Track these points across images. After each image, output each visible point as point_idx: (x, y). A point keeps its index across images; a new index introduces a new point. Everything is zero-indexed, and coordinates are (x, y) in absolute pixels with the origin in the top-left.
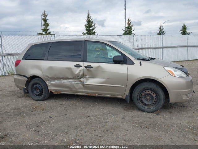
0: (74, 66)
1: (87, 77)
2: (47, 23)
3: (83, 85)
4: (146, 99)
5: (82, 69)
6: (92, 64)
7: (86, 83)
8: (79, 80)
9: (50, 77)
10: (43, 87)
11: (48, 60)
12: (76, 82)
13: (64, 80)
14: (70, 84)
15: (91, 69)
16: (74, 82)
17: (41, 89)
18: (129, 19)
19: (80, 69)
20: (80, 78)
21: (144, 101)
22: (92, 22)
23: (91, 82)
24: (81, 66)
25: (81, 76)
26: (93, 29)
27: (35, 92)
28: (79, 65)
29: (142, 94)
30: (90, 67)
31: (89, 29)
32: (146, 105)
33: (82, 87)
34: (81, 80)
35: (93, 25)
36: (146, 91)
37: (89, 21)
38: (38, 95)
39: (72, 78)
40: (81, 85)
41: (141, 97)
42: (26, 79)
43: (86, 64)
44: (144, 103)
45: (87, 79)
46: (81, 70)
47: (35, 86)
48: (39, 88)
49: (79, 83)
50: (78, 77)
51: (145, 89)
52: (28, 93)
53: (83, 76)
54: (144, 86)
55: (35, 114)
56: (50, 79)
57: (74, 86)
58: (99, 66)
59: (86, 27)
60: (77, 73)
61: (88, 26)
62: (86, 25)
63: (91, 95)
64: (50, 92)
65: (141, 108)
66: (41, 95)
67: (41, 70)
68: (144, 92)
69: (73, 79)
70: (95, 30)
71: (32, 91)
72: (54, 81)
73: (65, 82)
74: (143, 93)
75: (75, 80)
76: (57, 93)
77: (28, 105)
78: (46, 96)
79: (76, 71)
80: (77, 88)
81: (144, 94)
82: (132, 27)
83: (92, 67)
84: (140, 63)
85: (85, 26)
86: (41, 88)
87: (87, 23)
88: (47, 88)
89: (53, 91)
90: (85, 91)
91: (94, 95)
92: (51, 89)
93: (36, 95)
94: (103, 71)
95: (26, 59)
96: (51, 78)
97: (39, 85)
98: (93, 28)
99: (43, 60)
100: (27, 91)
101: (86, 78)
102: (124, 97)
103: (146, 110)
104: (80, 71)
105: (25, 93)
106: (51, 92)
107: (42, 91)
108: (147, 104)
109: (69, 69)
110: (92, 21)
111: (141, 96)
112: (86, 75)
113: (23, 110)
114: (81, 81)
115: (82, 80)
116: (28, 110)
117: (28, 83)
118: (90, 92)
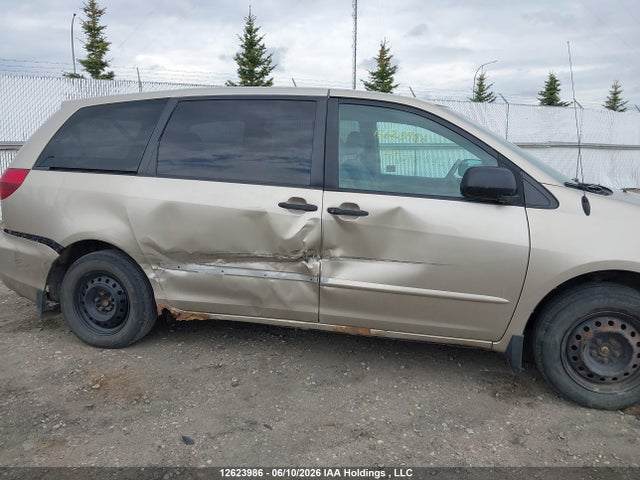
0: (282, 205)
1: (338, 253)
2: (102, 41)
3: (318, 286)
4: (595, 352)
5: (315, 219)
6: (364, 201)
7: (331, 281)
8: (299, 265)
9: (167, 247)
10: (130, 290)
11: (157, 174)
12: (284, 275)
13: (227, 265)
14: (255, 280)
15: (358, 220)
16: (273, 273)
17: (120, 297)
18: (383, 48)
19: (306, 218)
20: (306, 258)
21: (588, 364)
22: (263, 47)
23: (354, 275)
24: (313, 208)
25: (309, 250)
26: (264, 73)
27: (93, 311)
28: (302, 200)
29: (580, 331)
30: (352, 210)
31: (252, 71)
32: (594, 379)
33: (312, 295)
34: (310, 266)
35: (264, 57)
36: (600, 320)
37: (251, 44)
38: (105, 325)
39: (268, 254)
40: (305, 289)
41: (574, 348)
42: (54, 255)
43: (336, 199)
44: (588, 369)
45: (337, 264)
46: (310, 222)
47: (90, 286)
48: (109, 294)
49: (298, 277)
50: (296, 252)
51: (596, 316)
52: (57, 309)
53: (320, 249)
54: (596, 302)
55: (106, 423)
56: (166, 259)
57: (274, 292)
58: (397, 210)
59: (241, 63)
60: (292, 233)
61: (245, 59)
62: (241, 57)
63: (350, 331)
64: (160, 313)
65: (575, 390)
66: (118, 321)
67: (126, 219)
68: (591, 325)
69: (274, 259)
70: (271, 75)
71: (79, 305)
72: (183, 266)
73: (235, 272)
74: (587, 329)
75: (278, 264)
76: (193, 318)
77: (63, 372)
78: (143, 328)
79: (288, 226)
80: (288, 297)
81: (590, 334)
82: (393, 73)
83: (365, 214)
84: (585, 201)
85: (238, 58)
86: (119, 293)
87: (244, 51)
88: (146, 295)
89: (173, 310)
90: (324, 311)
91: (361, 332)
92: (165, 300)
93: (98, 323)
94: (414, 231)
95: (52, 169)
96: (167, 254)
97: (112, 282)
98: (265, 69)
99: (134, 173)
100: (52, 304)
101: (331, 258)
102: (500, 346)
103: (593, 399)
104: (307, 228)
105: (45, 311)
106: (165, 311)
107: (124, 307)
108: (598, 376)
109: (258, 217)
110: (261, 43)
111: (576, 343)
112: (333, 248)
113: (43, 400)
114: (306, 271)
115: (314, 264)
116: (68, 400)
117: (59, 269)
118: (347, 319)
